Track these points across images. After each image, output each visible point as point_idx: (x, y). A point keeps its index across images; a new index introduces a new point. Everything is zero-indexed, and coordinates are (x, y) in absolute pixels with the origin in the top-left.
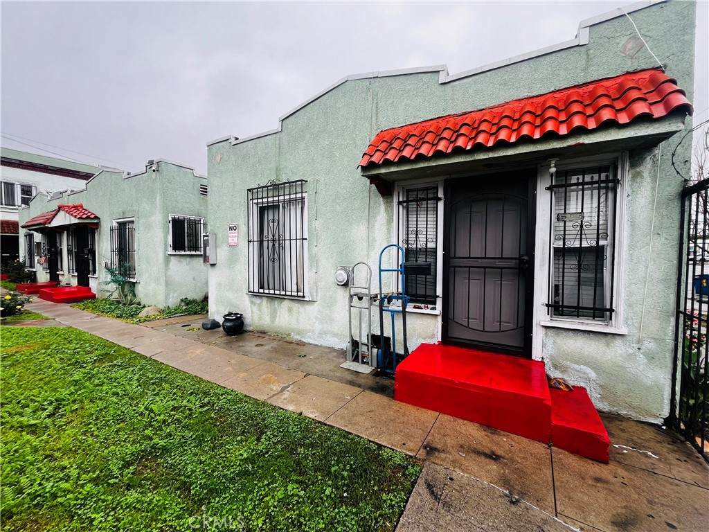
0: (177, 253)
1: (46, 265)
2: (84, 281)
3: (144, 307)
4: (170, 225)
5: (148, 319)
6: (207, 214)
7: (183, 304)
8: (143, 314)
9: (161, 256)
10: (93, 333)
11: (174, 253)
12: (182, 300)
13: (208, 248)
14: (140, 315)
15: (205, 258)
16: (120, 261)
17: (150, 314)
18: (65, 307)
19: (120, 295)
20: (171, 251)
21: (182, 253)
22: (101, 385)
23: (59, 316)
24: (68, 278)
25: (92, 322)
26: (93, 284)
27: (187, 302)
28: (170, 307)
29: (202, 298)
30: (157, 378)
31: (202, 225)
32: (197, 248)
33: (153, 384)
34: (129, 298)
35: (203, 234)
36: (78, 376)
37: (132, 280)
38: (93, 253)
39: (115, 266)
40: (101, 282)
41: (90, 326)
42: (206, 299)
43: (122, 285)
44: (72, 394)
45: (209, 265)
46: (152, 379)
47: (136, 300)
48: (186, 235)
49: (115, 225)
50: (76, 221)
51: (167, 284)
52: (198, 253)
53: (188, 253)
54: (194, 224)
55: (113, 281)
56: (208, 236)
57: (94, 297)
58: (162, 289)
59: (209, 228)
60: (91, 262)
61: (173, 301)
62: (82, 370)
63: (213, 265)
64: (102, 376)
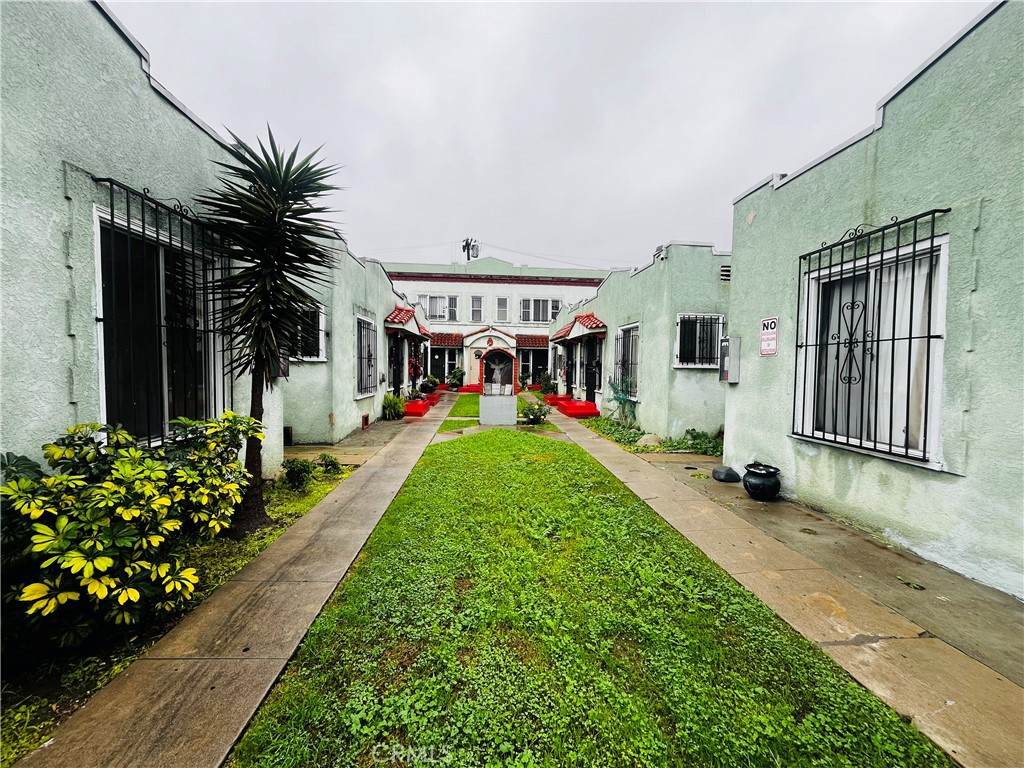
0: (685, 366)
1: (564, 377)
2: (591, 397)
3: (643, 434)
4: (678, 328)
5: (645, 450)
6: (727, 308)
7: (689, 437)
8: (641, 442)
9: (665, 370)
10: (593, 455)
11: (681, 366)
12: (688, 432)
13: (726, 358)
14: (638, 443)
15: (723, 374)
16: (623, 375)
17: (648, 444)
18: (574, 422)
19: (620, 417)
20: (677, 364)
21: (691, 366)
22: (593, 518)
23: (568, 430)
24: (579, 393)
25: (594, 443)
26: (598, 400)
27: (694, 435)
28: (673, 438)
29: (715, 432)
30: (648, 532)
31: (721, 326)
32: (711, 360)
33: (644, 538)
34: (629, 420)
35: (721, 337)
36: (574, 501)
37: (633, 399)
38: (599, 365)
39: (619, 382)
40: (605, 400)
41: (593, 446)
42: (720, 434)
43: (623, 403)
44: (568, 518)
45: (727, 386)
46: (643, 530)
47: (636, 424)
48: (698, 340)
49: (620, 333)
50: (587, 331)
51: (670, 408)
52: (712, 366)
53: (699, 366)
54: (709, 325)
55: (615, 399)
56: (727, 341)
57: (597, 414)
58: (664, 413)
59: (730, 328)
60: (597, 376)
61: (677, 432)
62: (579, 494)
63: (733, 385)
64: (595, 508)
